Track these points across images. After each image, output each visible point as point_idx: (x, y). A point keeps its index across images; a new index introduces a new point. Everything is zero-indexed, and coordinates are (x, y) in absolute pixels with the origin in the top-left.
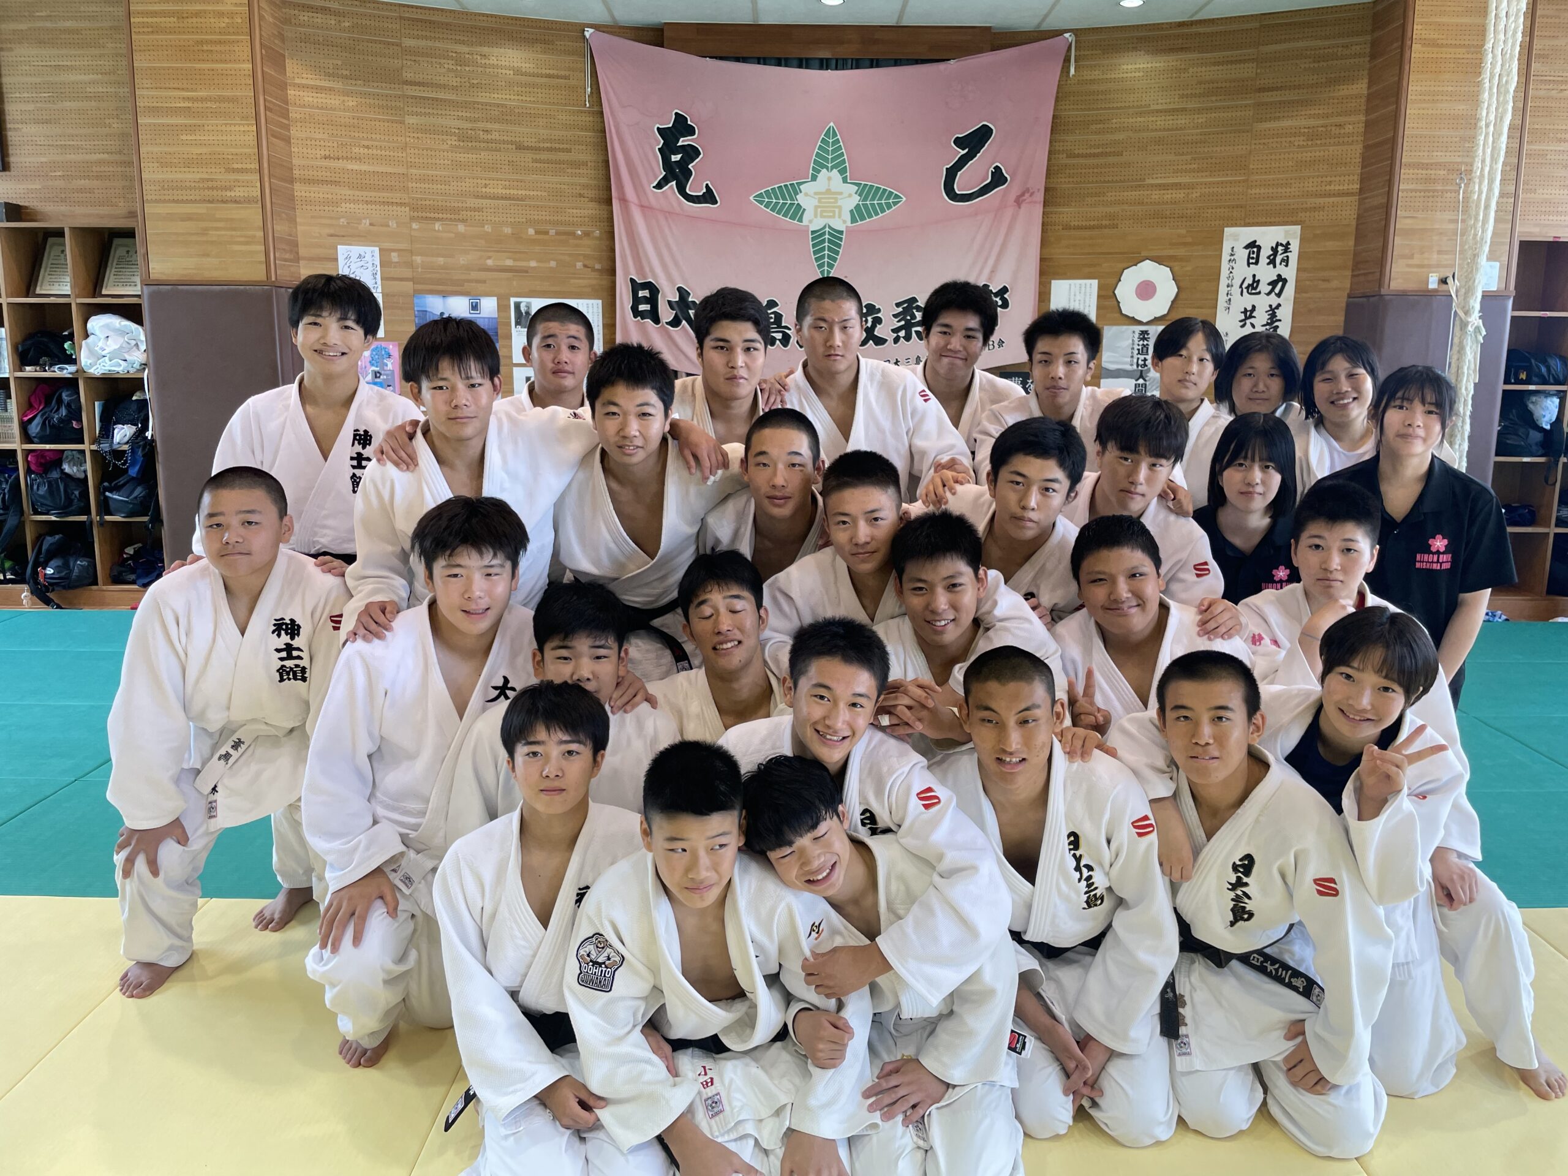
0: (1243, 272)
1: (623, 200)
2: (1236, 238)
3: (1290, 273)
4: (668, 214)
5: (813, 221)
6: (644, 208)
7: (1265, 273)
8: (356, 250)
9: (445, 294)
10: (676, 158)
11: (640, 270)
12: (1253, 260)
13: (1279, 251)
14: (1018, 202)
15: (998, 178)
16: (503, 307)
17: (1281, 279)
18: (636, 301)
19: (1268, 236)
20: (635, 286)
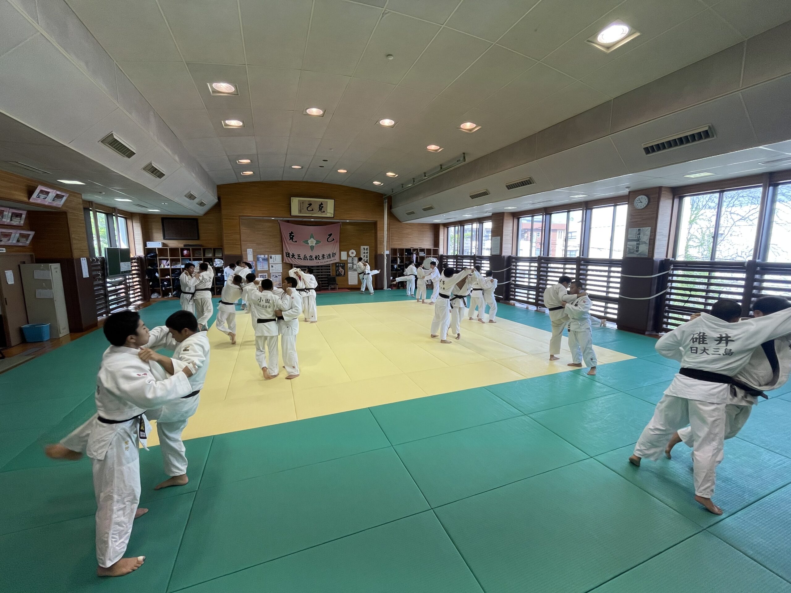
0: (363, 251)
1: (284, 242)
2: (362, 247)
3: (368, 251)
4: (291, 244)
5: (310, 245)
6: (288, 243)
7: (366, 251)
8: (249, 250)
9: (261, 255)
10: (291, 237)
11: (287, 251)
12: (364, 250)
13: (367, 249)
14: (336, 242)
15: (333, 240)
16: (268, 256)
17: (367, 252)
18: (286, 255)
19: (366, 247)
20: (286, 253)
